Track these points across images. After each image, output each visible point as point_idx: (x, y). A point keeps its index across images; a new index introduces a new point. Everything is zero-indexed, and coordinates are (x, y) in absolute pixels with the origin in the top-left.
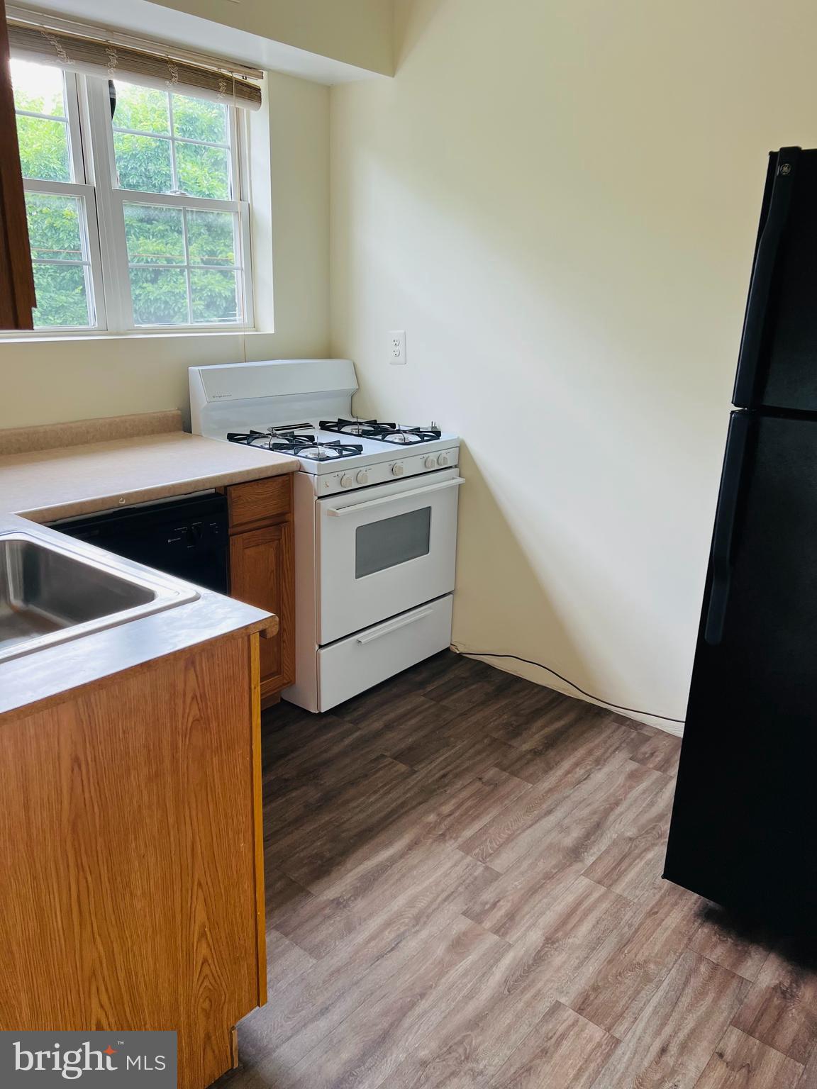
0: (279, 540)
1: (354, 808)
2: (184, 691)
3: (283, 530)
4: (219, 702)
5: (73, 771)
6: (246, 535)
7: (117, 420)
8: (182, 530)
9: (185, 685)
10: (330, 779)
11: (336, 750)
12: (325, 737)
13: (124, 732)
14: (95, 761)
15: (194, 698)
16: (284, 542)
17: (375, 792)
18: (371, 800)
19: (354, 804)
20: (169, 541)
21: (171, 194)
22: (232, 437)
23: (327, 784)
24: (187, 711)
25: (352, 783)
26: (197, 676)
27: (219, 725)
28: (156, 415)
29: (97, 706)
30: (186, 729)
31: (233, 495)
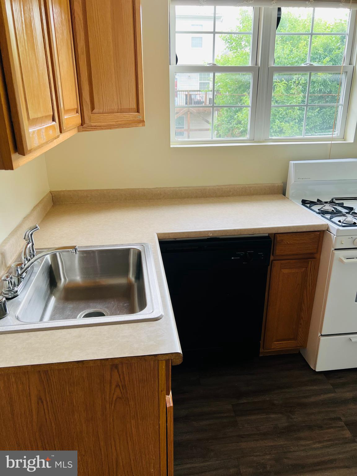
0: (307, 268)
1: (302, 446)
2: (111, 381)
3: (310, 263)
4: (136, 392)
5: (38, 403)
6: (282, 262)
7: (247, 186)
8: (241, 254)
9: (111, 378)
10: (298, 417)
11: (312, 399)
12: (311, 388)
13: (70, 393)
14: (52, 402)
15: (118, 386)
16: (309, 270)
17: (320, 442)
18: (315, 446)
19: (302, 443)
20: (233, 258)
21: (304, 66)
22: (304, 202)
23: (295, 420)
24: (113, 392)
25: (310, 428)
26: (119, 375)
27: (135, 404)
28: (268, 185)
29: (52, 376)
30: (112, 401)
31: (278, 239)
